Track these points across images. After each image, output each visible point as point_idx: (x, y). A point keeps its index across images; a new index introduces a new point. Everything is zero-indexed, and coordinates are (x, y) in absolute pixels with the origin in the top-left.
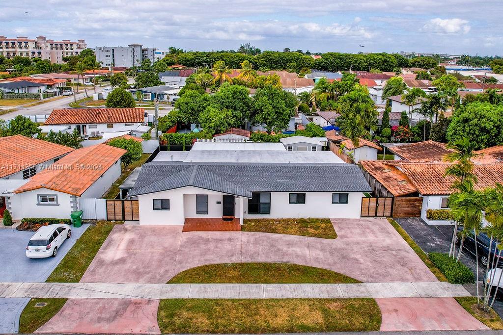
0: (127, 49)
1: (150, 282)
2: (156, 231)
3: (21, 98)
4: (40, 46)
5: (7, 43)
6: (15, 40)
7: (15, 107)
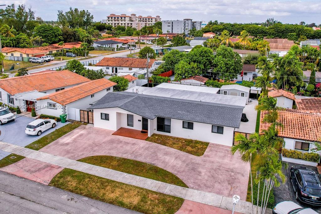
0: (181, 21)
1: (69, 158)
2: (99, 132)
3: (105, 50)
4: (133, 20)
5: (115, 18)
6: (119, 16)
7: (98, 55)
